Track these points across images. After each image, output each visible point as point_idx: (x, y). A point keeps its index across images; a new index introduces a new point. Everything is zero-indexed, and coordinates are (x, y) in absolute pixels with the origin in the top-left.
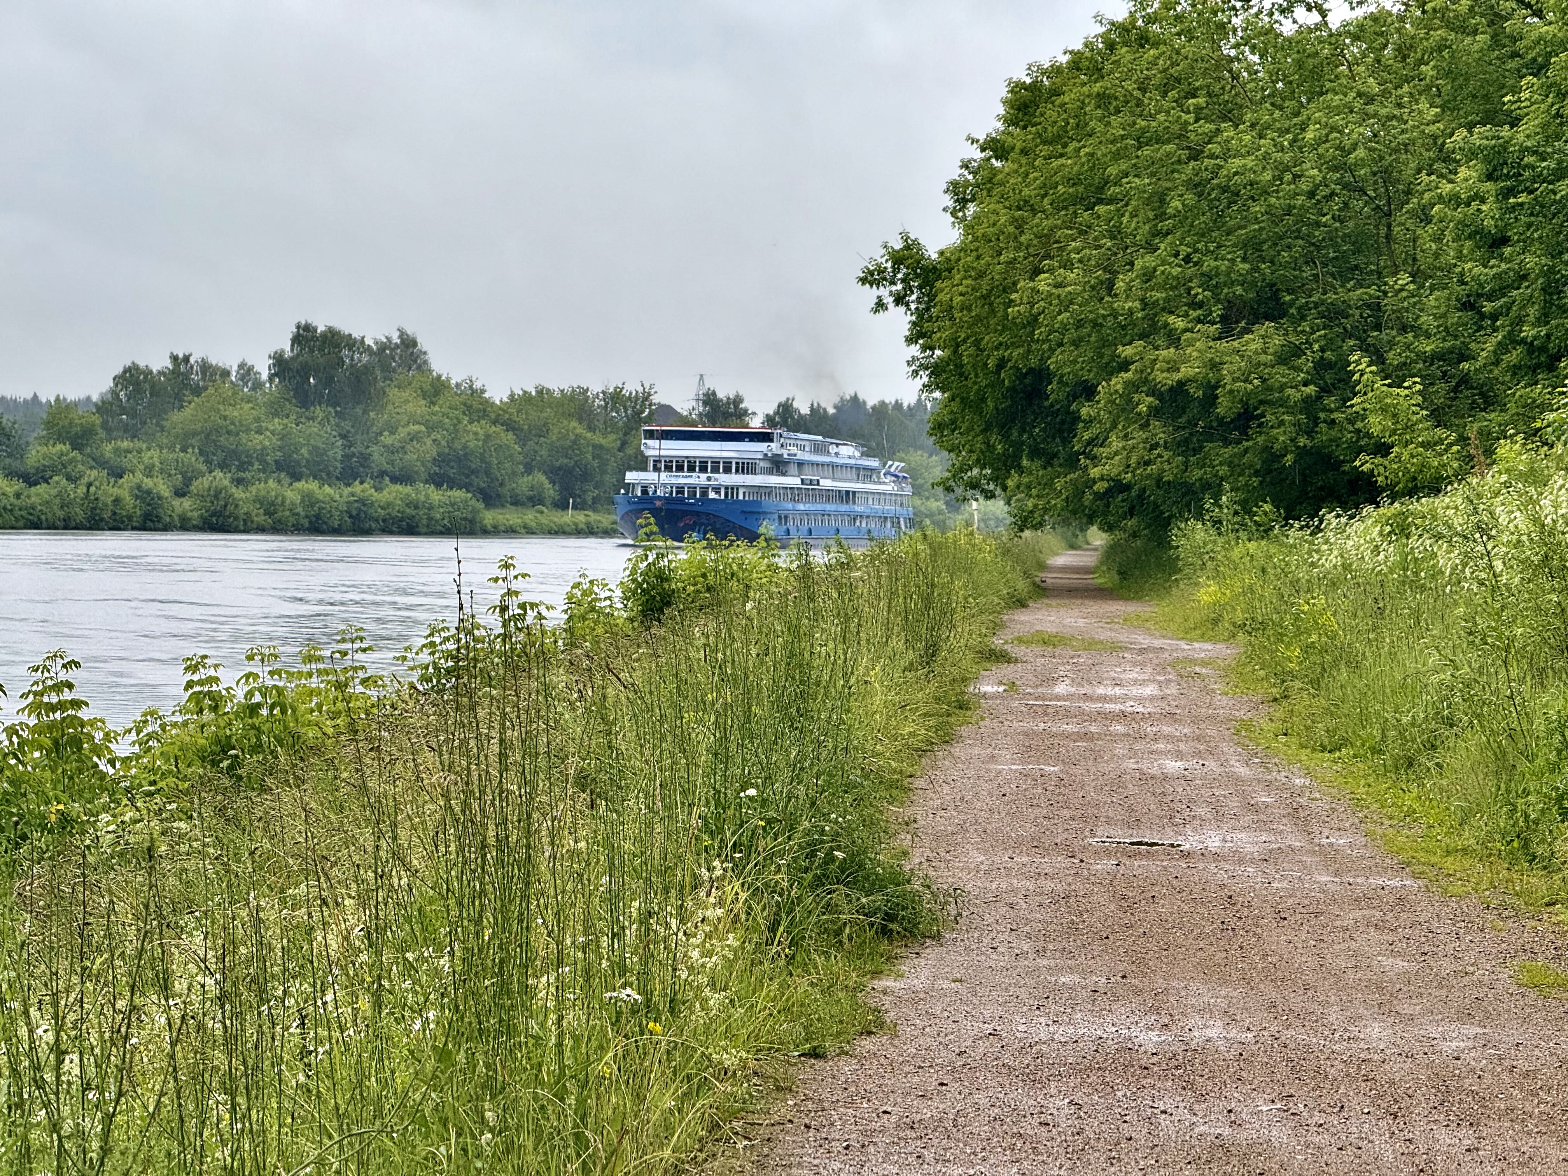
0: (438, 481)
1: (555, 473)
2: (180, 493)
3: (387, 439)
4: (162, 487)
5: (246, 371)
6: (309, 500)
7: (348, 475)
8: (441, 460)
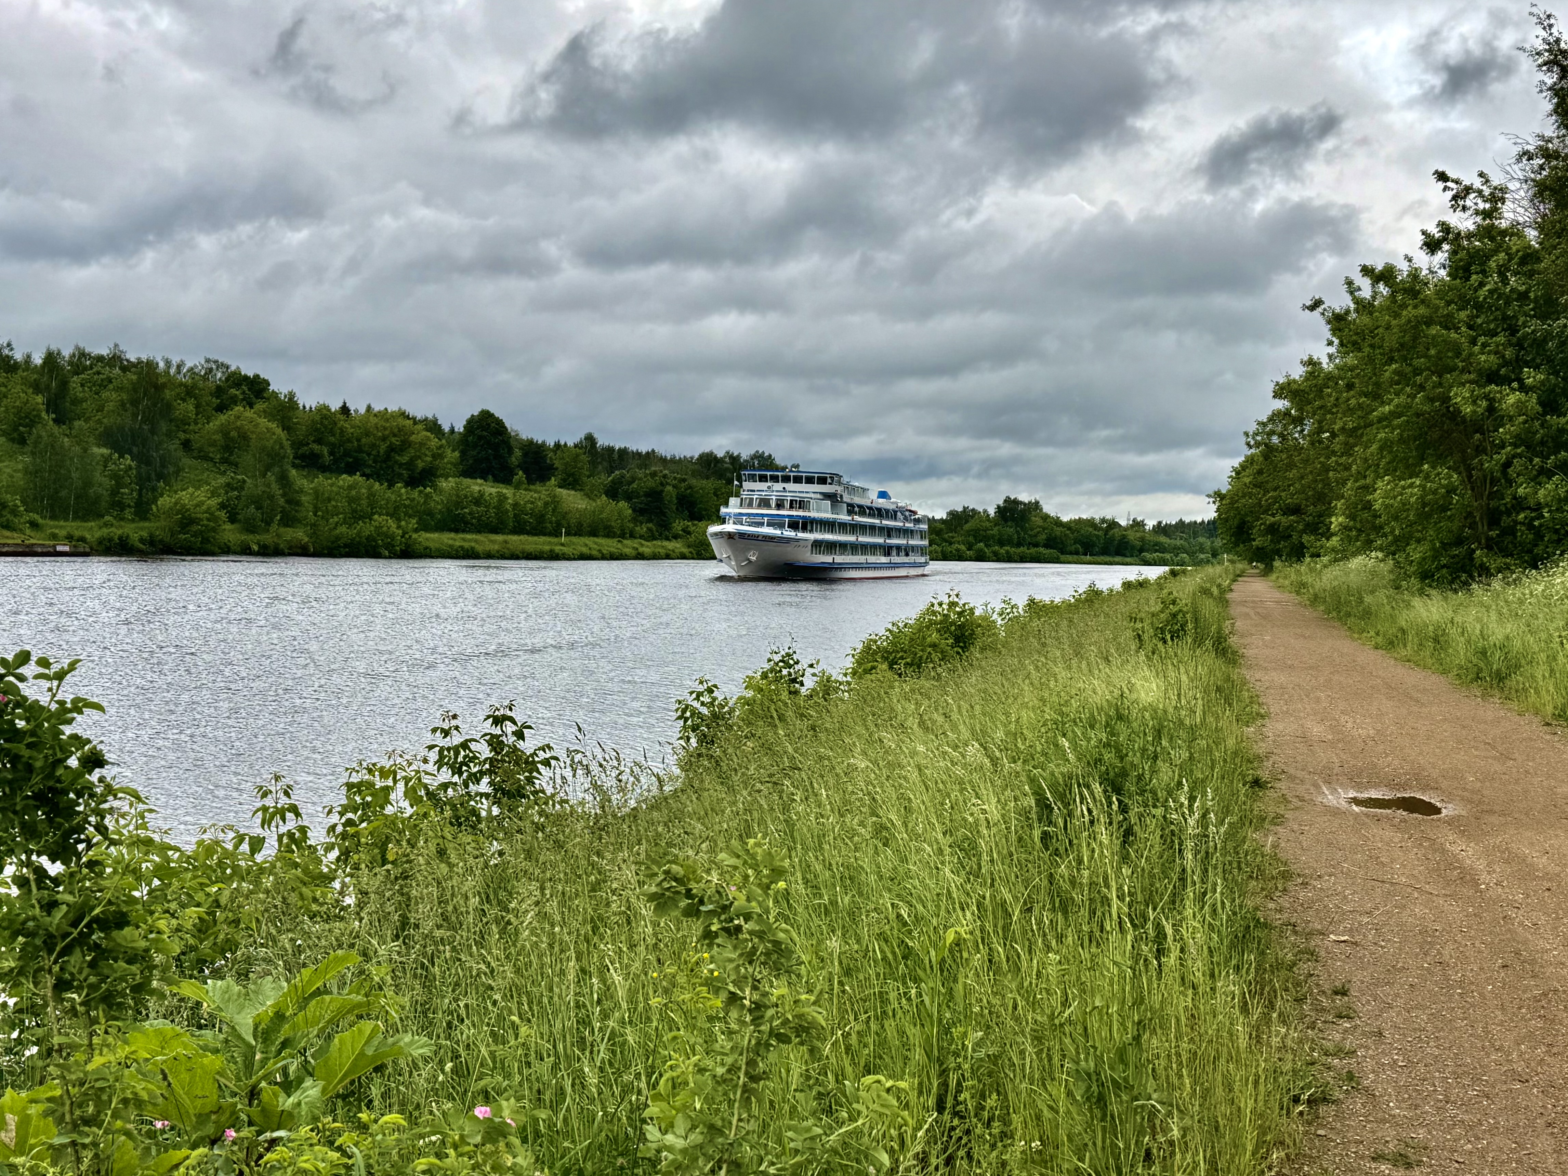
0: (1046, 546)
1: (1083, 544)
2: (969, 550)
3: (1030, 532)
4: (963, 547)
5: (985, 511)
6: (1007, 552)
7: (1019, 545)
8: (1048, 539)
